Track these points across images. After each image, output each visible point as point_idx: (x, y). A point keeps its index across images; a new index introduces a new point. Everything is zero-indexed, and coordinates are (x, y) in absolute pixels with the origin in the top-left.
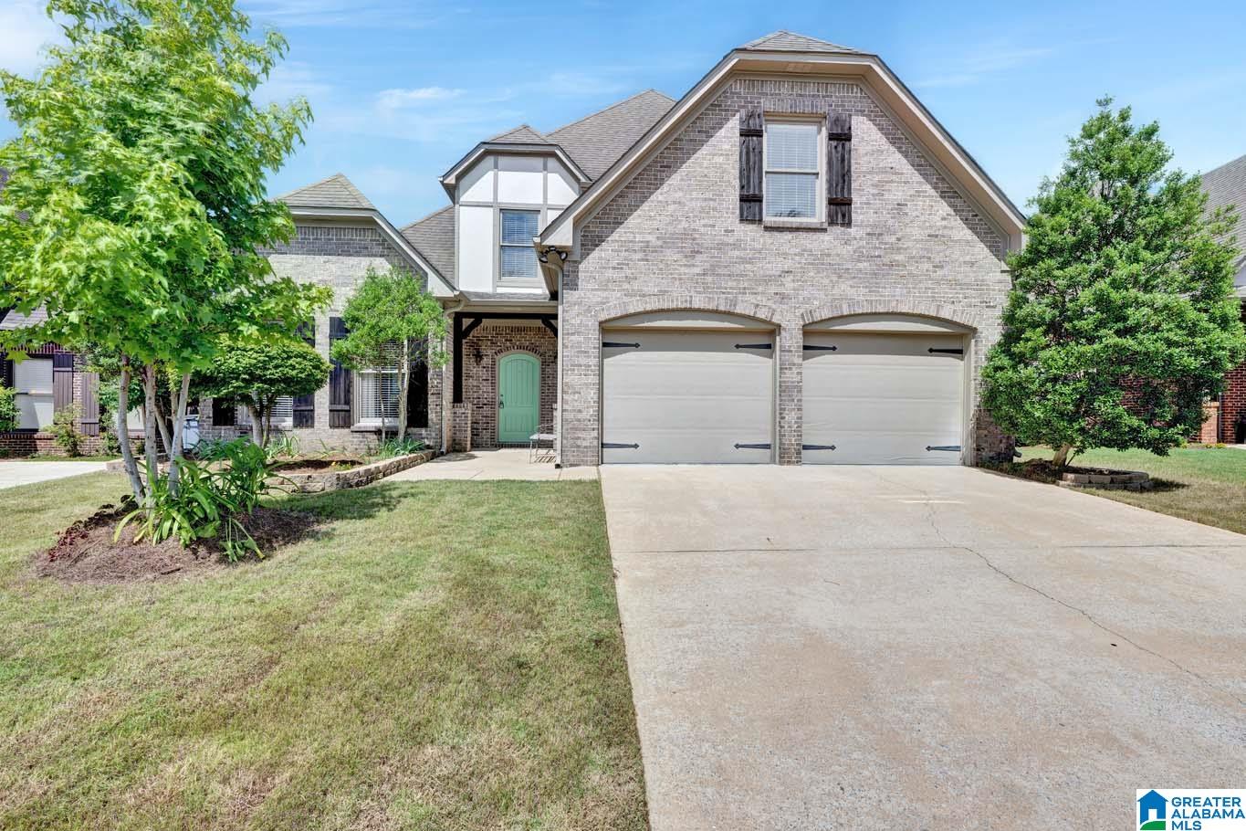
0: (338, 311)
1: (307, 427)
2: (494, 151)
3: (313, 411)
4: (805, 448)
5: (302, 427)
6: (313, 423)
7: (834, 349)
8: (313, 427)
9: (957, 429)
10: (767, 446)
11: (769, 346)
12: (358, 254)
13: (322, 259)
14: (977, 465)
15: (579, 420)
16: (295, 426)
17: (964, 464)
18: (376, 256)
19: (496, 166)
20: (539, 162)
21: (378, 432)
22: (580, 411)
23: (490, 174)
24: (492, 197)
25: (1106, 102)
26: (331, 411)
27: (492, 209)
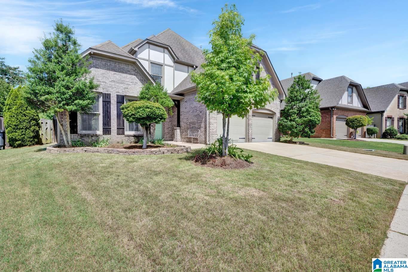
0: (119, 92)
1: (108, 134)
3: (111, 128)
4: (253, 138)
5: (106, 134)
6: (111, 133)
7: (255, 116)
8: (110, 134)
9: (271, 134)
10: (244, 138)
13: (113, 73)
14: (276, 142)
15: (213, 132)
16: (104, 134)
17: (273, 141)
19: (149, 48)
20: (162, 49)
21: (134, 136)
23: (147, 50)
24: (148, 58)
26: (117, 128)
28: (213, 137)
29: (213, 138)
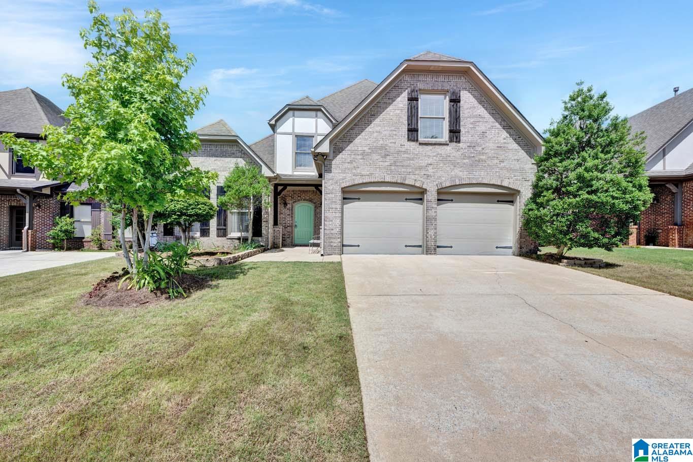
0: (220, 183)
1: (207, 236)
2: (292, 109)
3: (209, 229)
4: (438, 247)
5: (204, 237)
6: (209, 235)
7: (452, 200)
8: (209, 236)
10: (420, 246)
11: (421, 199)
12: (230, 156)
13: (214, 159)
14: (520, 255)
15: (332, 234)
16: (201, 236)
17: (514, 255)
18: (238, 157)
19: (294, 116)
20: (313, 113)
21: (239, 239)
22: (332, 230)
23: (291, 119)
24: (292, 130)
25: (582, 83)
26: (217, 229)
27: (291, 136)
28: (332, 242)
29: (332, 244)
